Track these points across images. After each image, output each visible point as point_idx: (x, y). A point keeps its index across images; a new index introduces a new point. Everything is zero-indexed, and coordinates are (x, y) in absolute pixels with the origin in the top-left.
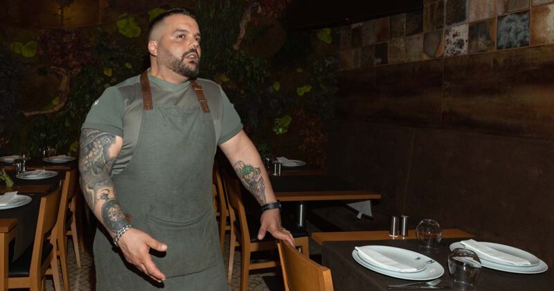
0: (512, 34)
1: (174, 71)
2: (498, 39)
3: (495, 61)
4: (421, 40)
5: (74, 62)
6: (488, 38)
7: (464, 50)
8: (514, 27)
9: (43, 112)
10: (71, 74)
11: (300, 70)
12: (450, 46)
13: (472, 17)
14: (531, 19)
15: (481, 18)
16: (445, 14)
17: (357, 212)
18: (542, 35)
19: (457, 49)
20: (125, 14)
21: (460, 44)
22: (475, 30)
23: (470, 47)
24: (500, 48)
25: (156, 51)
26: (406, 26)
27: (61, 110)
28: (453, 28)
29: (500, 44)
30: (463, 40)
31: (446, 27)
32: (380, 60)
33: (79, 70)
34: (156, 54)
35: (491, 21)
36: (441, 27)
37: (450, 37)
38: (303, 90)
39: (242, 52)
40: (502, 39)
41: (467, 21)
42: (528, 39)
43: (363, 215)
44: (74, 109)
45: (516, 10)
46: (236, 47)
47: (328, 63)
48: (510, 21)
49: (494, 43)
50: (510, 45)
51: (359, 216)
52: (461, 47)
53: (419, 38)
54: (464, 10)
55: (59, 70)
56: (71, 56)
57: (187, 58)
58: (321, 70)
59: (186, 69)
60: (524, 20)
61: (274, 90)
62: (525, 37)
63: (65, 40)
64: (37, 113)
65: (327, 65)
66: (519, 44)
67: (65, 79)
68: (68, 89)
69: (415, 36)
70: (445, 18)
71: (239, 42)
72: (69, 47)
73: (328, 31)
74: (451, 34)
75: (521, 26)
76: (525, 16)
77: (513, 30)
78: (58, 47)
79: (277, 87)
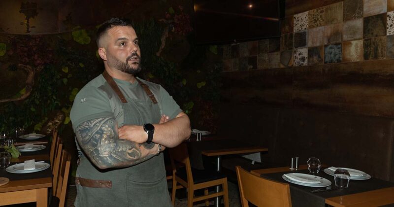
0: (332, 55)
1: (123, 71)
2: (325, 58)
3: (323, 70)
4: (279, 56)
5: (38, 62)
6: (319, 57)
7: (305, 63)
8: (333, 52)
9: (12, 100)
10: (36, 70)
11: (199, 72)
12: (297, 60)
13: (310, 44)
14: (343, 48)
15: (315, 45)
16: (294, 41)
17: (251, 161)
18: (348, 57)
19: (301, 62)
20: (79, 27)
21: (303, 59)
22: (312, 51)
23: (309, 61)
24: (325, 63)
25: (105, 57)
26: (269, 47)
27: (27, 98)
28: (298, 50)
29: (326, 61)
30: (304, 57)
31: (294, 49)
32: (252, 67)
33: (42, 68)
34: (106, 59)
35: (320, 47)
36: (292, 49)
37: (297, 55)
38: (201, 85)
39: (162, 58)
40: (327, 58)
41: (307, 46)
42: (341, 59)
43: (255, 162)
44: (38, 97)
45: (334, 42)
46: (158, 54)
47: (216, 67)
48: (331, 48)
49: (322, 60)
50: (331, 62)
51: (253, 163)
52: (304, 61)
53: (277, 54)
54: (305, 40)
55: (26, 67)
56: (36, 56)
57: (130, 60)
58: (212, 71)
59: (131, 69)
60: (338, 48)
61: (183, 85)
62: (340, 57)
63: (31, 44)
64: (6, 100)
65: (215, 68)
66: (336, 62)
67: (32, 74)
68: (33, 81)
69: (276, 53)
70: (294, 44)
71: (160, 51)
72: (34, 49)
73: (216, 46)
74: (298, 53)
75: (337, 51)
76: (339, 46)
77: (333, 53)
78: (26, 49)
79: (185, 82)
